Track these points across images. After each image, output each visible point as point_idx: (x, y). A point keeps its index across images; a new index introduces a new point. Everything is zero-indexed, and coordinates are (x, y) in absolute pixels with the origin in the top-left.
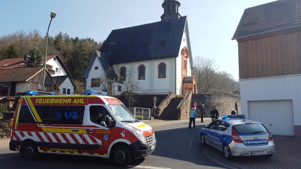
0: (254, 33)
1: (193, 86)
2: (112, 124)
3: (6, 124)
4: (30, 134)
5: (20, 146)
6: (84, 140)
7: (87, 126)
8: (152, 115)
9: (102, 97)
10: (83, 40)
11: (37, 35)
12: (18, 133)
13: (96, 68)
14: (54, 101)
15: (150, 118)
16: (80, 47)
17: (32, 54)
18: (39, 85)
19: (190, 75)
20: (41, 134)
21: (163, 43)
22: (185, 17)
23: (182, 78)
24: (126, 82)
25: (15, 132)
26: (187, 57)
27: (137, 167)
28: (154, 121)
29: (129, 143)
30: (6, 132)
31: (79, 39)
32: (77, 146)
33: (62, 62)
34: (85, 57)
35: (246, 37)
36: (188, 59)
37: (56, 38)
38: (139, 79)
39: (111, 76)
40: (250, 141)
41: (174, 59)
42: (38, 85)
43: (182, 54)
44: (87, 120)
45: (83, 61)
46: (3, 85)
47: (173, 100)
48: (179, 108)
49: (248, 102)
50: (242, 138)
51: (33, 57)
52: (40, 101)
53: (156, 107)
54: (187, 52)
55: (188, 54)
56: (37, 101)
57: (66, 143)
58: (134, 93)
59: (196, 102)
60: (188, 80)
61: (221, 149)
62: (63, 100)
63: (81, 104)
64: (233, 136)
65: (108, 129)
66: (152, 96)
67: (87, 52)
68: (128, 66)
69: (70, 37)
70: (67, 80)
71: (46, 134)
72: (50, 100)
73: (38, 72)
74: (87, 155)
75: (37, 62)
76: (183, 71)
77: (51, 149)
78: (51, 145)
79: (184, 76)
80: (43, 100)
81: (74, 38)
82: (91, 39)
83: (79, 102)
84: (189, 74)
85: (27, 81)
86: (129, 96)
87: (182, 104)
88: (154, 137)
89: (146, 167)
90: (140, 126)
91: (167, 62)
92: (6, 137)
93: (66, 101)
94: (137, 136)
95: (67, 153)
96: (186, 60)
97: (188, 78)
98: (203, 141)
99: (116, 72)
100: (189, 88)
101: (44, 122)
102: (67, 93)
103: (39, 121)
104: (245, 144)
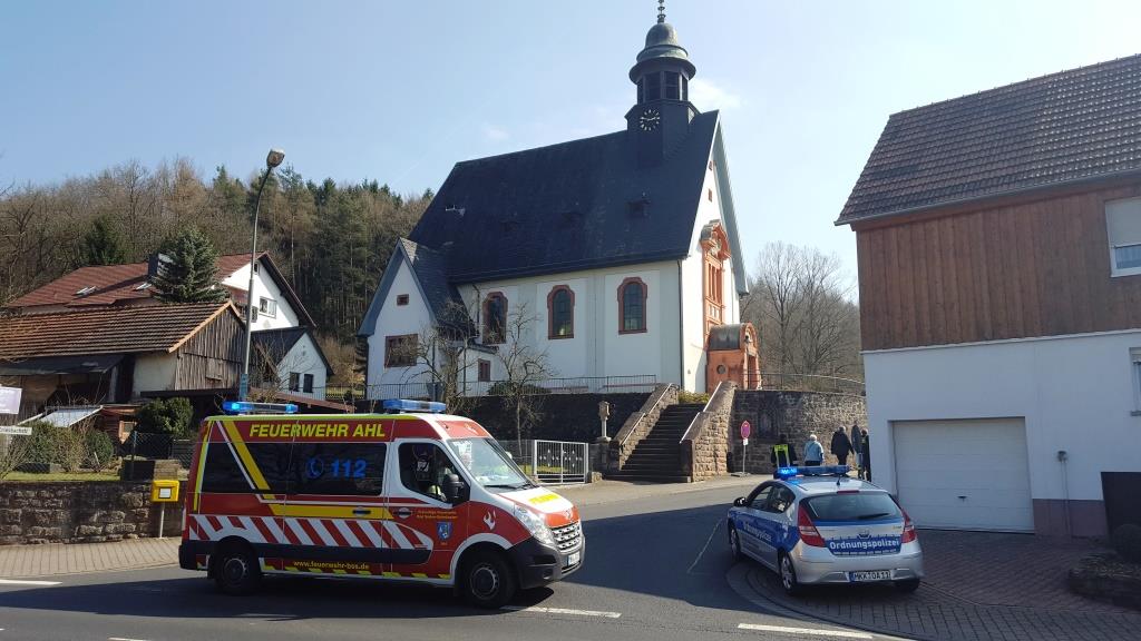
0: (905, 205)
1: (743, 361)
2: (460, 494)
3: (136, 495)
4: (237, 524)
5: (208, 557)
6: (386, 536)
7: (393, 500)
8: (596, 466)
9: (431, 419)
10: (350, 190)
11: (185, 178)
12: (202, 520)
13: (403, 300)
14: (301, 431)
15: (589, 477)
16: (342, 217)
17: (180, 254)
18: (212, 362)
19: (737, 321)
20: (268, 521)
21: (637, 209)
22: (714, 115)
23: (705, 333)
24: (504, 348)
25: (196, 516)
26: (721, 257)
27: (530, 609)
28: (603, 485)
29: (506, 544)
30: (137, 523)
31: (337, 187)
32: (368, 555)
33: (278, 275)
34: (360, 252)
35: (878, 217)
36: (727, 264)
37: (253, 186)
38: (554, 335)
39: (454, 329)
40: (846, 541)
41: (672, 266)
42: (207, 363)
43: (703, 247)
44: (393, 483)
45: (351, 268)
46: (92, 364)
47: (668, 412)
48: (688, 443)
49: (893, 423)
50: (826, 532)
51: (182, 261)
52: (262, 430)
53: (609, 439)
54: (720, 237)
55: (724, 247)
56: (253, 431)
57: (336, 545)
58: (534, 389)
59: (749, 418)
60: (728, 339)
61: (774, 567)
62: (326, 428)
63: (376, 438)
64: (801, 528)
65: (450, 506)
66: (595, 399)
67: (365, 235)
68: (513, 292)
69: (305, 180)
70: (304, 343)
71: (280, 522)
72: (290, 429)
73: (207, 321)
74: (393, 578)
75: (195, 279)
76: (708, 308)
77: (296, 564)
78: (294, 552)
79: (711, 325)
80: (269, 429)
81: (319, 184)
82: (379, 187)
83: (370, 433)
84: (731, 316)
85: (171, 350)
86: (516, 401)
87: (698, 427)
88: (580, 531)
89: (553, 610)
90: (535, 498)
91: (650, 276)
92: (136, 536)
93: (334, 430)
94: (527, 525)
95: (340, 573)
96: (717, 267)
97: (726, 330)
98: (734, 546)
99: (472, 315)
100: (730, 369)
101: (277, 489)
102: (302, 390)
103: (260, 487)
104: (832, 551)
